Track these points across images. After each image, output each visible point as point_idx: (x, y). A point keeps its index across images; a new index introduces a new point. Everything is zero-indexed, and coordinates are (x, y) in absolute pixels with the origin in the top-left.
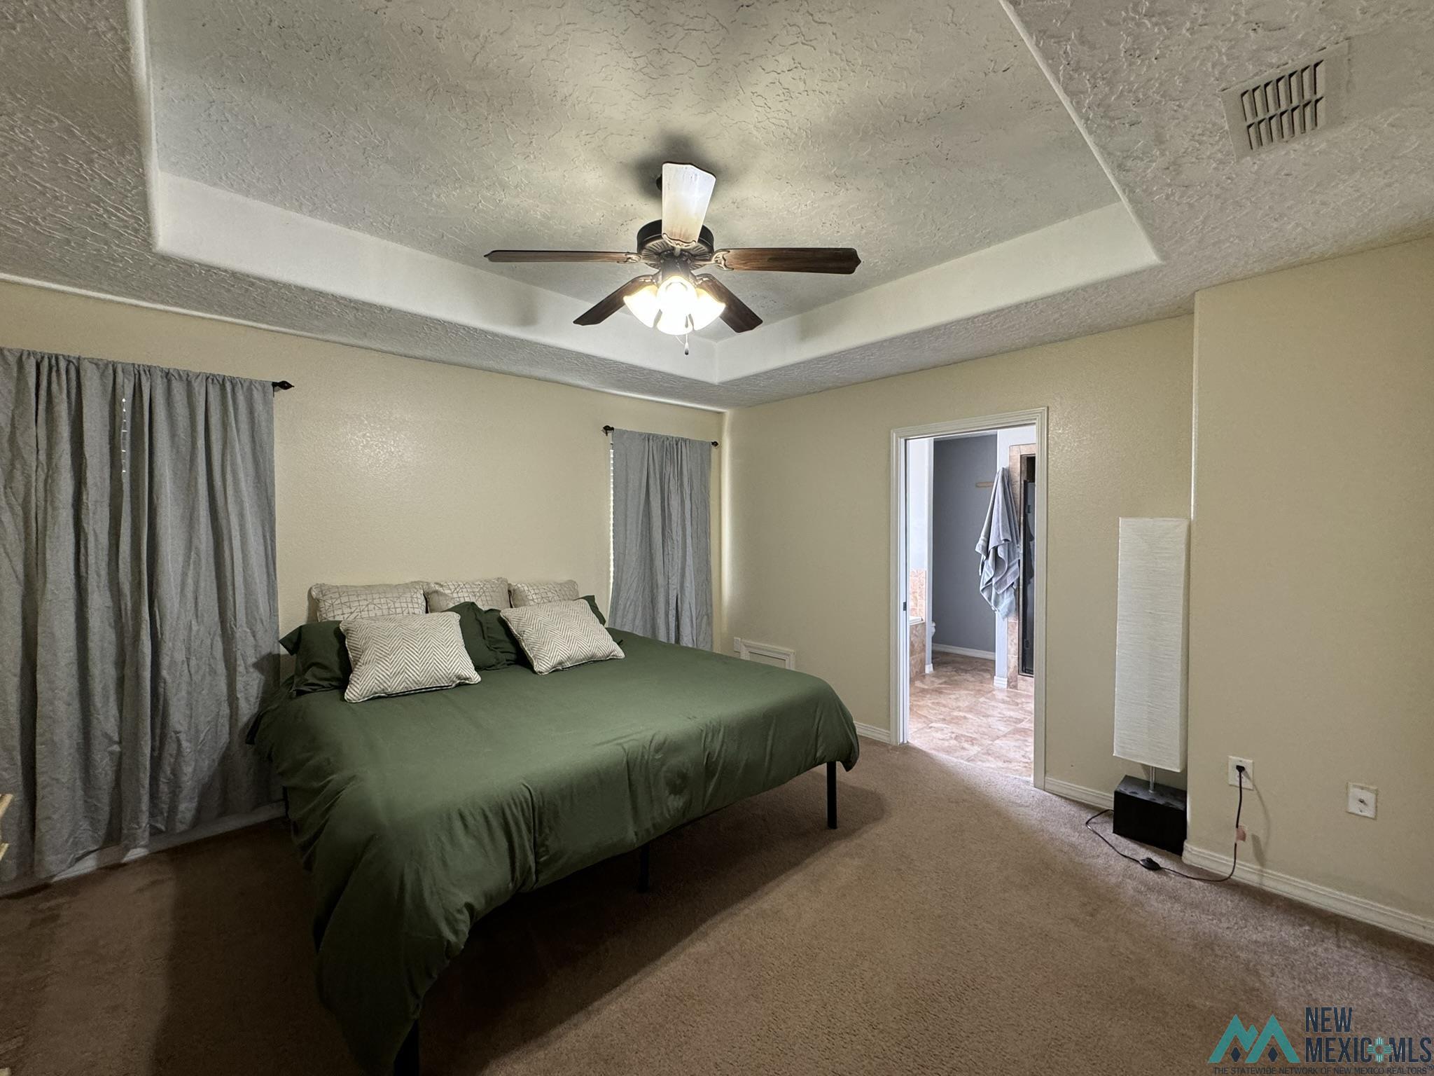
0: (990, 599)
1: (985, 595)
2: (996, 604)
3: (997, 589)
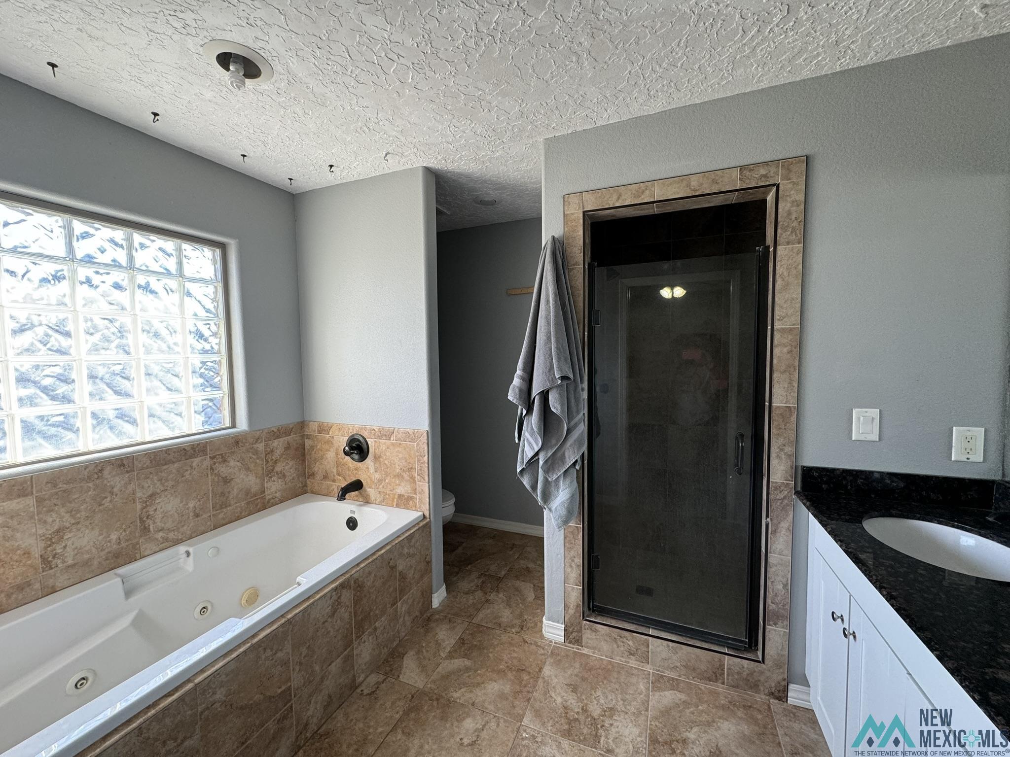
0: (534, 487)
1: (526, 481)
2: (546, 497)
3: (547, 471)
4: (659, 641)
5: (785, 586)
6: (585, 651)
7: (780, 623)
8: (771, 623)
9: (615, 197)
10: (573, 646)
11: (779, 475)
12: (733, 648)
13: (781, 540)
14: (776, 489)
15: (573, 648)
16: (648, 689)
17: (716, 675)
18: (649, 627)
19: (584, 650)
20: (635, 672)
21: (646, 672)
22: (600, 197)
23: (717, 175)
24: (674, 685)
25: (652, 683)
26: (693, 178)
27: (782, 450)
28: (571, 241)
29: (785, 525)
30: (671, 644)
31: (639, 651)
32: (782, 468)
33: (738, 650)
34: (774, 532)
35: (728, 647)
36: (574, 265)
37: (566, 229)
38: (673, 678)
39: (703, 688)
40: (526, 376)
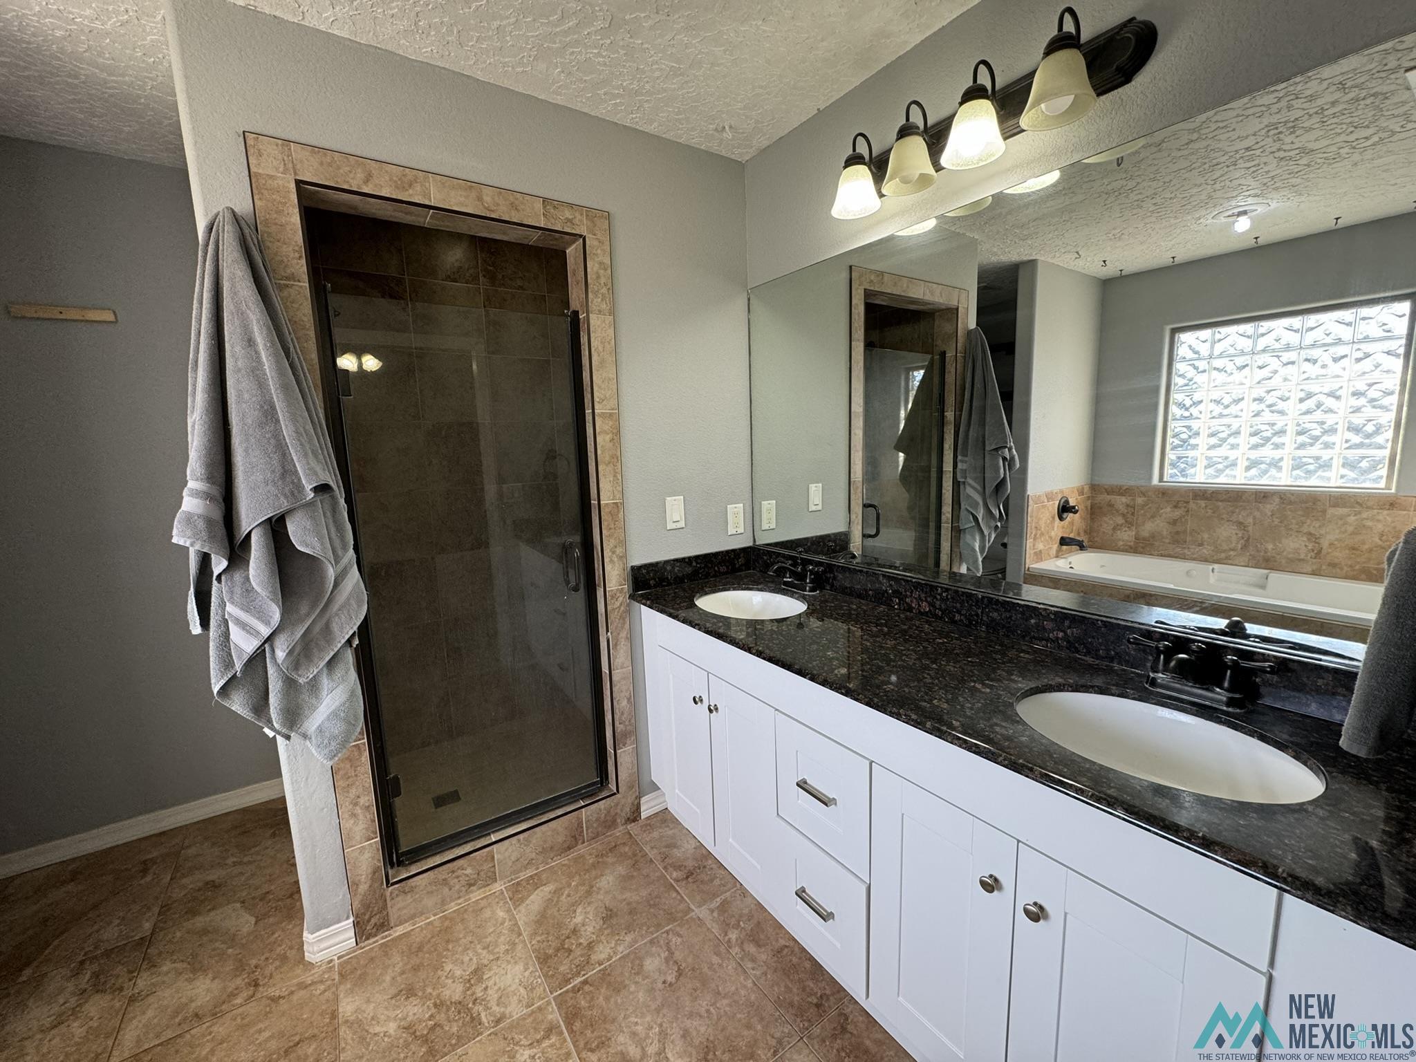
0: (259, 708)
3: (291, 670)
4: (506, 842)
5: (629, 699)
6: (399, 931)
7: (628, 742)
8: (621, 746)
9: (360, 175)
10: (376, 938)
11: (614, 582)
12: (587, 797)
13: (622, 651)
14: (612, 597)
15: (377, 941)
16: (509, 911)
17: (575, 838)
18: (489, 834)
19: (396, 931)
20: (483, 903)
21: (496, 894)
22: (330, 165)
23: (517, 199)
24: (535, 882)
25: (511, 899)
26: (486, 190)
27: (614, 552)
28: (273, 229)
29: (623, 634)
30: (521, 836)
31: (482, 873)
32: (616, 572)
33: (592, 795)
34: (616, 645)
35: (582, 799)
36: (287, 278)
37: (258, 203)
38: (531, 876)
39: (566, 862)
40: (216, 491)
